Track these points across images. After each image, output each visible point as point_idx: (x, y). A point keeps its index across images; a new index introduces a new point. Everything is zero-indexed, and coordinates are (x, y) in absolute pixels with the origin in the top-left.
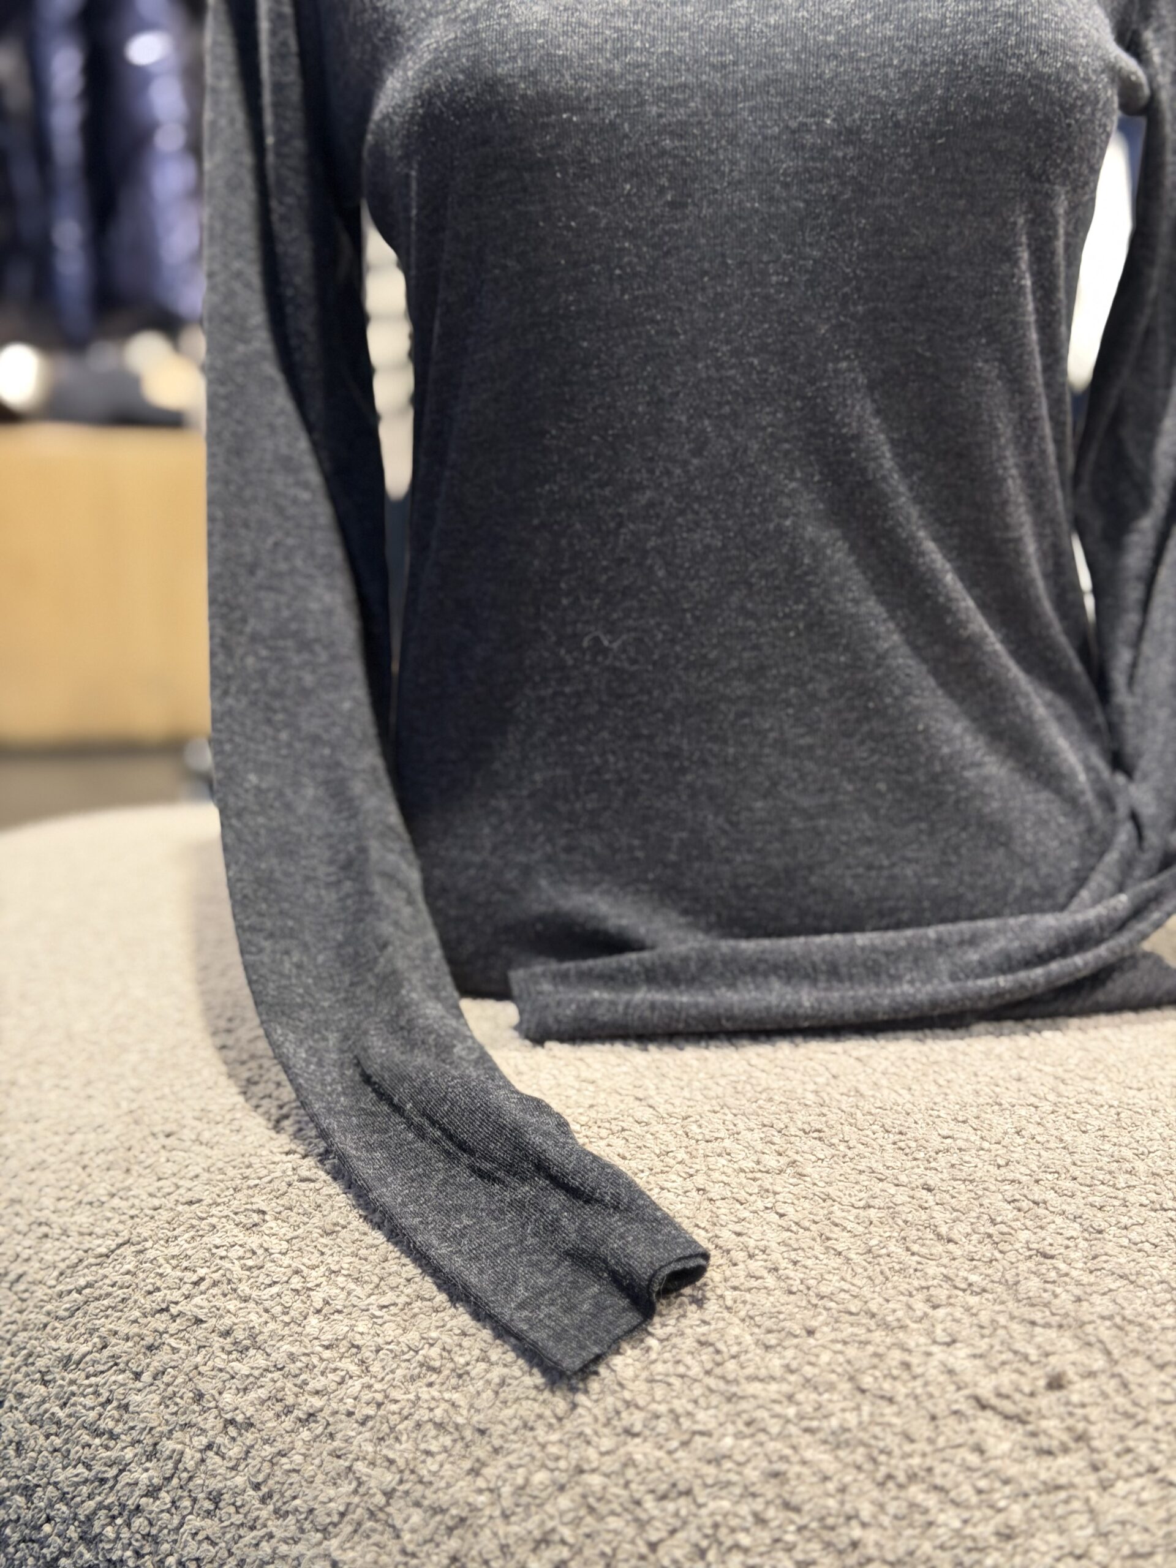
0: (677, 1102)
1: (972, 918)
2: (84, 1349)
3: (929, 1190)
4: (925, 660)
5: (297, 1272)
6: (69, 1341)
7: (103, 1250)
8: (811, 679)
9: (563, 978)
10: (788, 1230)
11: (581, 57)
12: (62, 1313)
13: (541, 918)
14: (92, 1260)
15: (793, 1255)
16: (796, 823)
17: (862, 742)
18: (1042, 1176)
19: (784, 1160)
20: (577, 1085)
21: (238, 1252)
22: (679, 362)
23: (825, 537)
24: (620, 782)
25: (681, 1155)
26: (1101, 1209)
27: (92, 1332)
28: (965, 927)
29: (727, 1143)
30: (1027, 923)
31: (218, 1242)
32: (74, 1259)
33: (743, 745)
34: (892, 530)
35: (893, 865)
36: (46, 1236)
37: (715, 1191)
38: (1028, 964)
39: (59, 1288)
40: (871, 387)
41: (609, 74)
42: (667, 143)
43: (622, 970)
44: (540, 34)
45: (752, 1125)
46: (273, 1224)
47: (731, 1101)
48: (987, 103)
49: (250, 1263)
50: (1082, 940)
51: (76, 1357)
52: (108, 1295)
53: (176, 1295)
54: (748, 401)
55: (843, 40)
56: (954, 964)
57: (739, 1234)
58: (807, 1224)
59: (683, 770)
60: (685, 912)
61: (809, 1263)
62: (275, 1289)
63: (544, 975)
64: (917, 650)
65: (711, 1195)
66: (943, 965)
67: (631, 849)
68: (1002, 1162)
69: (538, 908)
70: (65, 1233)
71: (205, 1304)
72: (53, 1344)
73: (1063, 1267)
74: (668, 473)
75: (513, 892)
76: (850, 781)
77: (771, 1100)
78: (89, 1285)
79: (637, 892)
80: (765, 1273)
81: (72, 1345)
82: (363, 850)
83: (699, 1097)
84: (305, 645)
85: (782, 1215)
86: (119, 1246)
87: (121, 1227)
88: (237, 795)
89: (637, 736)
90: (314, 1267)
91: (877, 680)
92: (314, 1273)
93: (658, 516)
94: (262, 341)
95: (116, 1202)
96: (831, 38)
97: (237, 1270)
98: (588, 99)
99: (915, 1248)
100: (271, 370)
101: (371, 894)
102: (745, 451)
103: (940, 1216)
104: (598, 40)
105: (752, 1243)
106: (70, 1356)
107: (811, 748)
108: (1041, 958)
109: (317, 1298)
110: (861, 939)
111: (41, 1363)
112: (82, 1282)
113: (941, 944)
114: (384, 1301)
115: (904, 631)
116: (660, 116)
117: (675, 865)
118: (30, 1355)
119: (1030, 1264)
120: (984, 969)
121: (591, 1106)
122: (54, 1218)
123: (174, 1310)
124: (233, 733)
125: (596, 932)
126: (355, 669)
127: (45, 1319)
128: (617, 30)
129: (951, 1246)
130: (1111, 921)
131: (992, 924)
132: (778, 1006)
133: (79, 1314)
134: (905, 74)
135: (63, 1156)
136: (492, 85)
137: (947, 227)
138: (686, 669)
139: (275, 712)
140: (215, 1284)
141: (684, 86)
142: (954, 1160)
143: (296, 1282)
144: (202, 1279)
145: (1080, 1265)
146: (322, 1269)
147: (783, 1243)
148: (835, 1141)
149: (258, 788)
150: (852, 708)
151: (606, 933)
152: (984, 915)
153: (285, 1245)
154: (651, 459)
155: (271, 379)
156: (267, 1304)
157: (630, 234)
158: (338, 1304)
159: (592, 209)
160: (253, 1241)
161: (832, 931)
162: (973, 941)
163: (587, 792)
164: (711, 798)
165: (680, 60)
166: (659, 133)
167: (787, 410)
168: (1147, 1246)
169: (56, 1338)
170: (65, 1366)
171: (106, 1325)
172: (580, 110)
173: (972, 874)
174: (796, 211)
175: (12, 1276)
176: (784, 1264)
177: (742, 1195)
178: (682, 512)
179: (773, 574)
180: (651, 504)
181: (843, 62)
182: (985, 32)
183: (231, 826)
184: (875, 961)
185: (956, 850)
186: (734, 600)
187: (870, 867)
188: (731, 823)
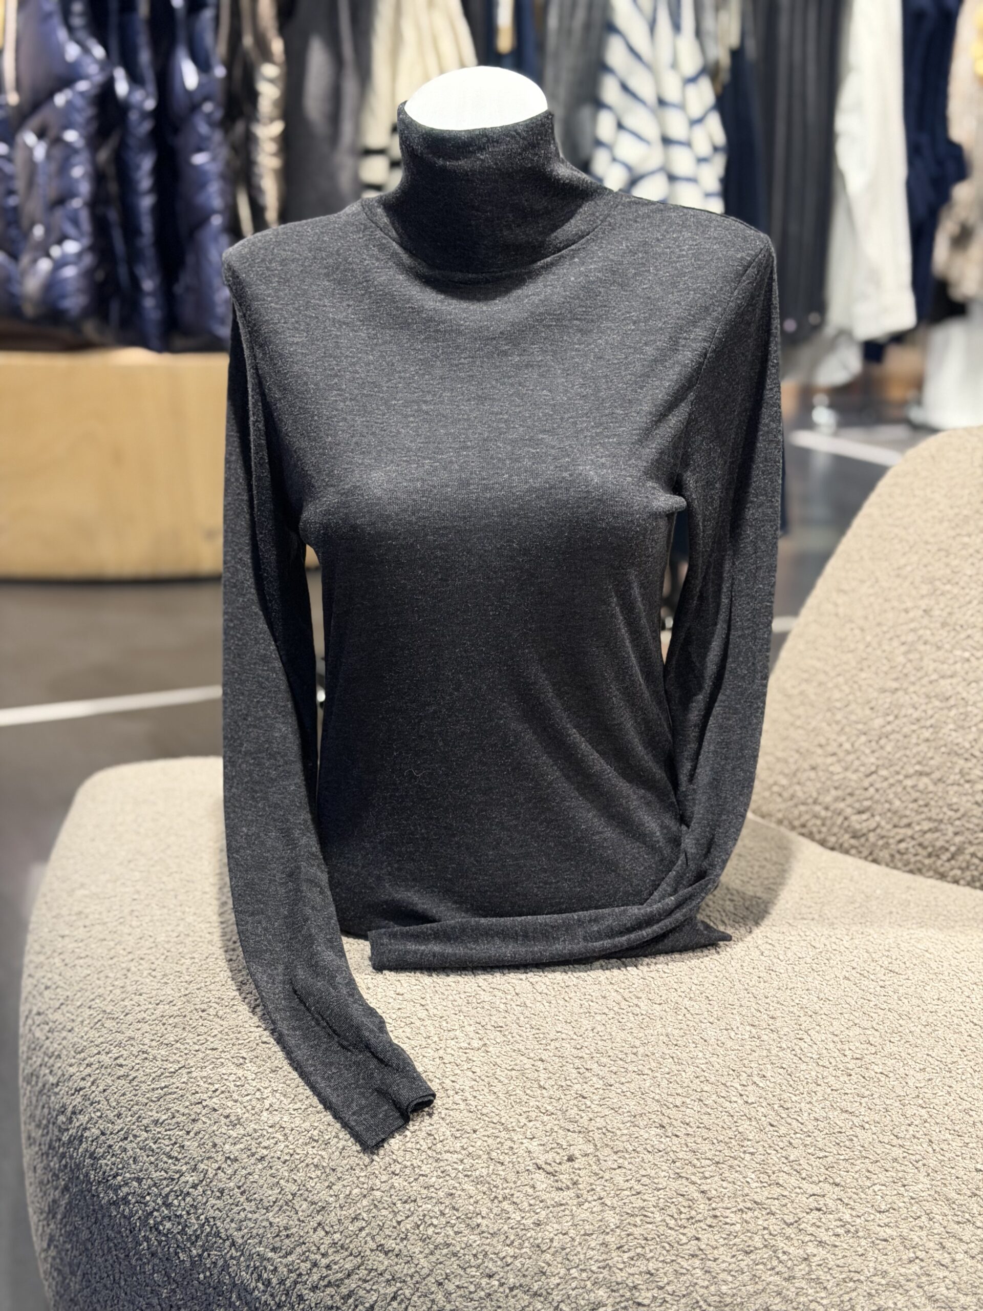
0: (439, 1008)
1: (597, 908)
2: (164, 1117)
3: (543, 1061)
4: (573, 783)
5: (259, 1090)
6: (157, 1112)
7: (172, 1070)
8: (515, 794)
9: (393, 936)
10: (475, 1080)
11: (397, 515)
12: (154, 1099)
13: (386, 902)
14: (167, 1074)
15: (475, 1094)
16: (509, 861)
17: (541, 824)
18: (595, 1055)
19: (481, 1043)
20: (394, 996)
21: (233, 1077)
22: (447, 649)
23: (520, 728)
24: (423, 839)
25: (436, 1039)
26: (615, 1073)
27: (168, 1109)
28: (592, 912)
29: (457, 1033)
30: (624, 910)
31: (224, 1072)
32: (159, 1073)
33: (482, 824)
34: (553, 725)
35: (558, 882)
36: (146, 1059)
37: (447, 1059)
38: (621, 933)
39: (153, 1086)
40: (541, 660)
41: (410, 523)
42: (438, 553)
43: (423, 933)
44: (377, 504)
45: (471, 1022)
46: (249, 1065)
47: (464, 1009)
48: (589, 541)
49: (238, 1083)
50: (649, 921)
51: (161, 1121)
52: (175, 1093)
53: (205, 1096)
54: (481, 666)
55: (521, 508)
56: (586, 932)
57: (453, 1082)
58: (483, 1077)
59: (454, 835)
60: (455, 902)
61: (480, 1097)
62: (248, 1098)
63: (385, 934)
64: (568, 778)
65: (445, 1061)
66: (580, 932)
67: (429, 871)
68: (579, 1047)
69: (384, 897)
70: (155, 1058)
71: (218, 1102)
72: (150, 1113)
73: (589, 1103)
74: (444, 698)
75: (372, 888)
76: (536, 841)
77: (483, 1008)
78: (166, 1087)
79: (433, 892)
80: (460, 1102)
81: (159, 1115)
82: (299, 868)
83: (451, 1006)
84: (272, 756)
85: (474, 1072)
86: (180, 1068)
87: (180, 1059)
88: (236, 841)
89: (432, 819)
90: (266, 1088)
91: (548, 795)
92: (266, 1091)
93: (439, 718)
94: (252, 594)
95: (178, 1045)
96: (516, 506)
97: (233, 1088)
98: (400, 534)
99: (528, 1092)
100: (256, 609)
101: (302, 892)
102: (480, 689)
103: (543, 1075)
104: (405, 506)
105: (458, 1087)
106: (158, 1120)
107: (516, 826)
108: (629, 930)
109: (267, 1103)
110: (541, 918)
111: (145, 1122)
112: (163, 1085)
113: (580, 922)
114: (296, 1107)
115: (561, 770)
116: (435, 541)
117: (450, 880)
118: (139, 1117)
119: (575, 1102)
120: (599, 936)
121: (399, 1009)
122: (150, 1050)
123: (204, 1103)
124: (235, 807)
125: (412, 910)
126: (298, 767)
127: (147, 1101)
128: (414, 500)
129: (544, 1091)
130: (665, 911)
131: (606, 911)
132: (495, 956)
133: (162, 1100)
134: (551, 524)
135: (154, 1017)
136: (354, 528)
137: (573, 591)
138: (454, 788)
139: (256, 792)
140: (223, 1092)
141: (445, 528)
142: (558, 1045)
143: (258, 1095)
144: (217, 1090)
145: (597, 1102)
146: (270, 1089)
147: (472, 1087)
148: (506, 1033)
149: (247, 835)
150: (536, 808)
151: (417, 912)
152: (604, 906)
153: (254, 1076)
154: (435, 692)
155: (256, 614)
156: (245, 1104)
157: (421, 593)
158: (276, 1106)
159: (403, 581)
160: (240, 1073)
161: (527, 915)
162: (596, 920)
163: (408, 843)
164: (467, 849)
165: (444, 515)
166: (434, 548)
167: (500, 671)
168: (628, 1094)
169: (151, 1110)
170: (156, 1124)
171: (174, 1107)
172: (397, 539)
173: (598, 886)
174: (500, 583)
175: (131, 1078)
176: (470, 1097)
177: (459, 1062)
178: (450, 716)
179: (496, 745)
180: (435, 712)
181: (521, 518)
182: (587, 508)
183: (233, 857)
184: (546, 930)
185: (589, 874)
186: (476, 757)
187: (546, 883)
188: (477, 861)
